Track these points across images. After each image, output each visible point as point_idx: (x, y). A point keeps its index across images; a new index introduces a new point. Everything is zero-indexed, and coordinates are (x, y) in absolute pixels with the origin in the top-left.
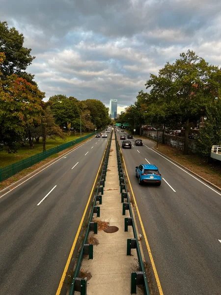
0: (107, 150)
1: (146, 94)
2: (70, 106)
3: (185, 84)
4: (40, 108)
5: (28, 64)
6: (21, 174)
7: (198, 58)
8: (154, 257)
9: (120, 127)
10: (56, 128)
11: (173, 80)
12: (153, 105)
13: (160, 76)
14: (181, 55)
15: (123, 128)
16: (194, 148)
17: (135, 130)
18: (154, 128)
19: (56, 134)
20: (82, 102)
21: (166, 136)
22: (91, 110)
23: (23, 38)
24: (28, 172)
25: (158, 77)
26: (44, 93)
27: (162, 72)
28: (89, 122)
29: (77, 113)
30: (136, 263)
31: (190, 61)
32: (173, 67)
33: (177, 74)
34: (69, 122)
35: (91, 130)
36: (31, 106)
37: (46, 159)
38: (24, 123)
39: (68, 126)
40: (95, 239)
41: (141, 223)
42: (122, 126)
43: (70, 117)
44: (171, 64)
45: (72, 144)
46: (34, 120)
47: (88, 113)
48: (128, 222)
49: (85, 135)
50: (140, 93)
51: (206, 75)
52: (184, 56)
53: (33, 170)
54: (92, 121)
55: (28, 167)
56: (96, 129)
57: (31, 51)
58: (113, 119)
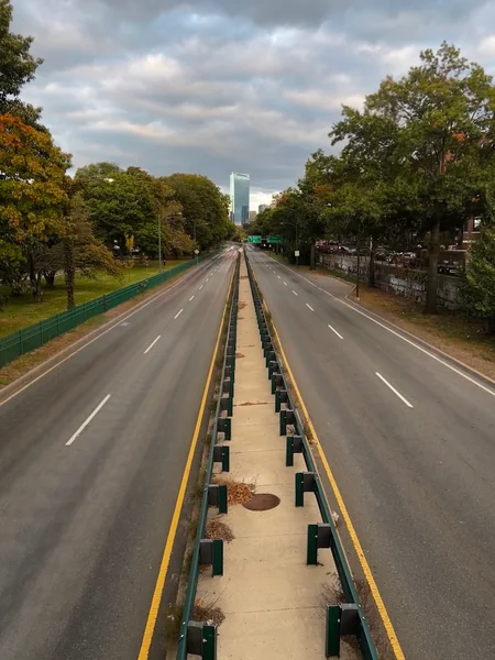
0: (229, 303)
1: (332, 158)
2: (131, 191)
3: (432, 134)
4: (60, 194)
5: (25, 79)
6: (17, 367)
7: (466, 64)
8: (373, 568)
9: (257, 245)
10: (98, 248)
11: (402, 123)
12: (347, 187)
13: (366, 111)
14: (422, 56)
15: (267, 248)
16: (452, 297)
17: (297, 253)
18: (347, 248)
19: (98, 264)
20: (161, 179)
21: (378, 267)
22: (183, 202)
23: (10, 8)
24: (35, 361)
25: (362, 113)
26: (70, 156)
27: (373, 101)
28: (180, 233)
29: (149, 210)
30: (334, 582)
31: (447, 72)
32: (401, 87)
33: (412, 106)
34: (130, 233)
35: (186, 254)
36: (38, 190)
37: (77, 329)
38: (21, 234)
39: (127, 245)
40: (223, 526)
41: (333, 483)
42: (264, 242)
43: (132, 220)
44: (397, 79)
45: (141, 289)
46: (46, 226)
47: (176, 208)
48: (305, 484)
49: (170, 267)
50: (314, 156)
51: (487, 110)
52: (429, 58)
53: (46, 357)
54: (188, 231)
55: (32, 349)
56: (197, 252)
57: (31, 44)
58: (238, 224)
